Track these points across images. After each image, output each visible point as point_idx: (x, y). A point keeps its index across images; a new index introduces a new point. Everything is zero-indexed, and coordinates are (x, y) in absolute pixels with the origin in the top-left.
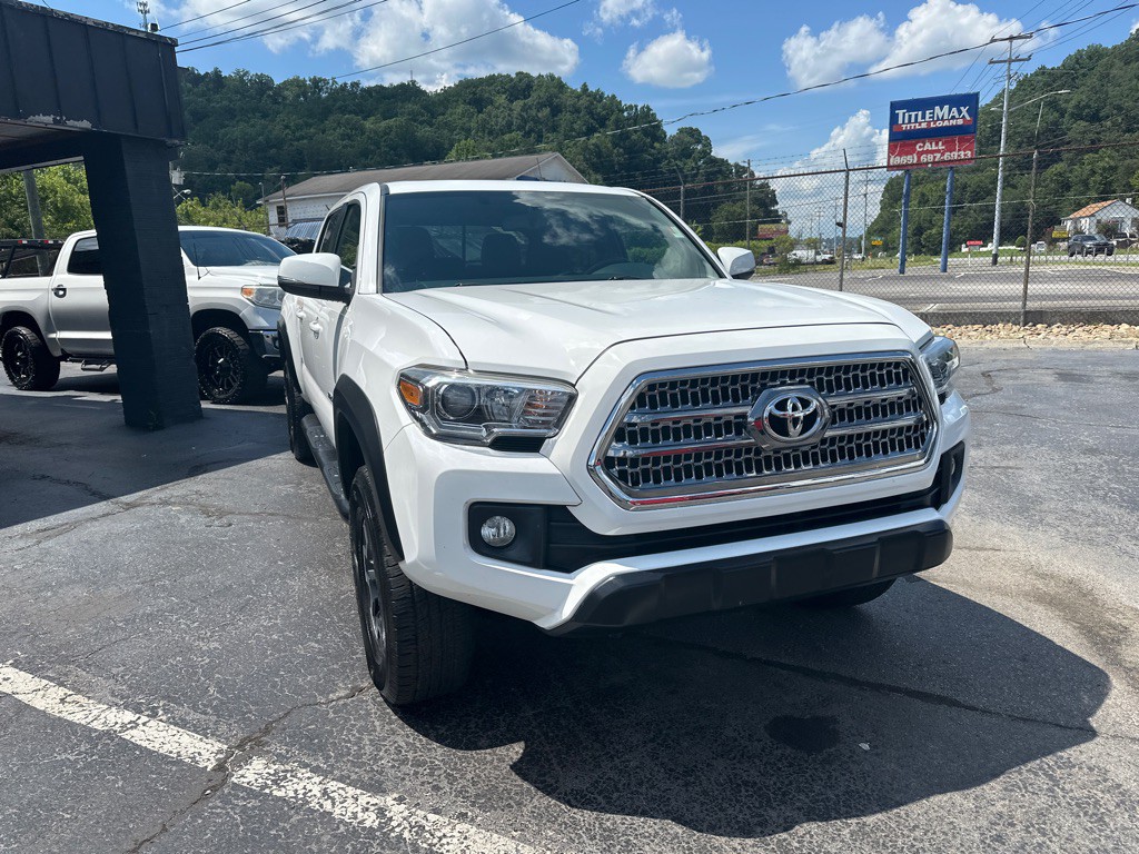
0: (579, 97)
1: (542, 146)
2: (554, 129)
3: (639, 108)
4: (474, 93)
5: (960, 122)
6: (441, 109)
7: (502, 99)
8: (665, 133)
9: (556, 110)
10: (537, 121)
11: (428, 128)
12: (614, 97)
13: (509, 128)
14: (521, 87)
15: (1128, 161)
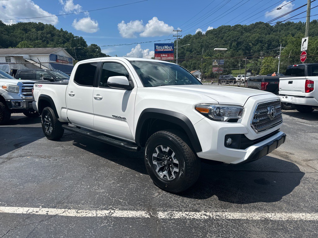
0: (60, 32)
1: (49, 45)
2: (52, 40)
3: (79, 37)
4: (24, 27)
5: (170, 50)
6: (12, 31)
7: (34, 30)
8: (87, 45)
9: (53, 35)
10: (46, 38)
11: (7, 36)
12: (71, 33)
13: (37, 39)
14: (40, 27)
15: (198, 62)
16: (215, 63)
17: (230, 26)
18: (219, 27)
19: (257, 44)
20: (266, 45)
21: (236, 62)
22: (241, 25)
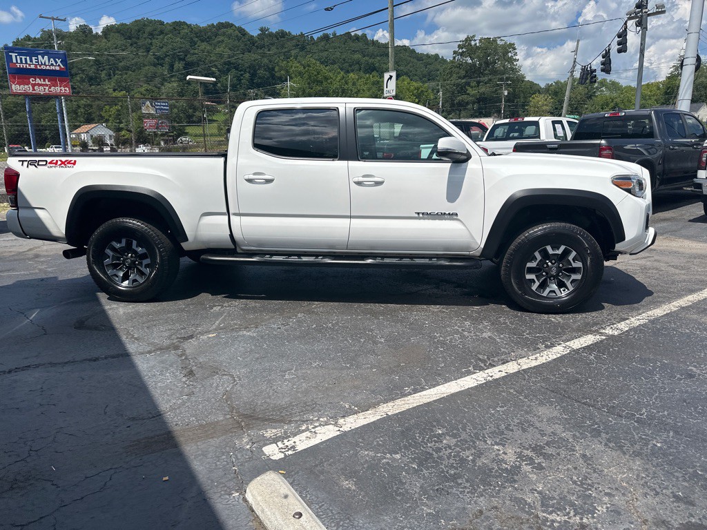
5: (58, 68)
16: (147, 109)
17: (162, 23)
18: (136, 21)
19: (228, 70)
20: (247, 75)
21: (191, 109)
22: (186, 24)
